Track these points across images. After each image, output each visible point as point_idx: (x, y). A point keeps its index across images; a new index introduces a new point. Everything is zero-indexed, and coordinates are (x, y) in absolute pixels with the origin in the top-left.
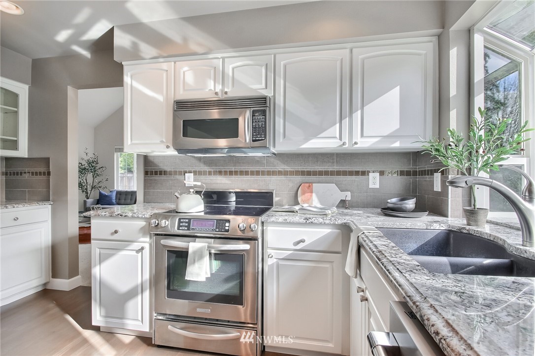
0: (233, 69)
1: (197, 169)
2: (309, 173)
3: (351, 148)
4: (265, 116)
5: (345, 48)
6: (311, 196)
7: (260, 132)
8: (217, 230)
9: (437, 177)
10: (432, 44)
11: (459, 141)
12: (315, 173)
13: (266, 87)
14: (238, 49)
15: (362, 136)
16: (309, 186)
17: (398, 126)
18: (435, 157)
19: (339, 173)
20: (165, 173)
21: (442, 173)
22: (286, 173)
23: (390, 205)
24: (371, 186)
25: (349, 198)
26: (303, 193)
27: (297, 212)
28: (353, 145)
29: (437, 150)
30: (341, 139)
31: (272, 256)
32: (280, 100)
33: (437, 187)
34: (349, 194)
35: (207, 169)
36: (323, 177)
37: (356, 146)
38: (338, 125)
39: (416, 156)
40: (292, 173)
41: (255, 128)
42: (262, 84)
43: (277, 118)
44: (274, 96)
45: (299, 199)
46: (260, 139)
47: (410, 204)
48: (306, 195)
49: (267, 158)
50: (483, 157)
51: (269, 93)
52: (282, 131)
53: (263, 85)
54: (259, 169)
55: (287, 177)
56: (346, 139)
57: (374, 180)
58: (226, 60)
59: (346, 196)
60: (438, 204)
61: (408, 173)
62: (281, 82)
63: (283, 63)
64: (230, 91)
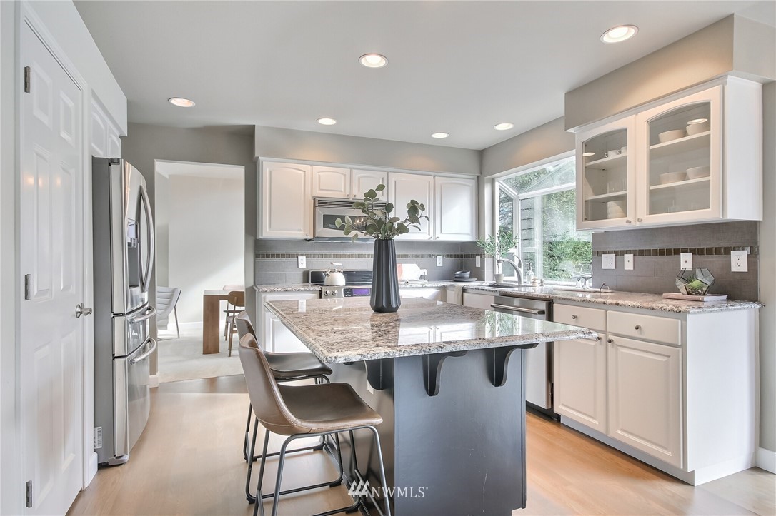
0: (359, 178)
1: (310, 252)
5: (431, 175)
6: (402, 273)
9: (478, 258)
10: (474, 181)
12: (402, 256)
15: (440, 233)
16: (400, 266)
21: (481, 256)
23: (457, 276)
24: (438, 265)
25: (426, 274)
28: (436, 238)
30: (429, 234)
33: (478, 265)
34: (425, 271)
35: (318, 252)
36: (408, 259)
37: (438, 239)
44: (388, 201)
47: (467, 274)
51: (384, 199)
56: (432, 234)
57: (440, 261)
58: (354, 170)
59: (424, 272)
60: (478, 275)
61: (458, 256)
62: (392, 192)
63: (394, 179)
64: (357, 194)
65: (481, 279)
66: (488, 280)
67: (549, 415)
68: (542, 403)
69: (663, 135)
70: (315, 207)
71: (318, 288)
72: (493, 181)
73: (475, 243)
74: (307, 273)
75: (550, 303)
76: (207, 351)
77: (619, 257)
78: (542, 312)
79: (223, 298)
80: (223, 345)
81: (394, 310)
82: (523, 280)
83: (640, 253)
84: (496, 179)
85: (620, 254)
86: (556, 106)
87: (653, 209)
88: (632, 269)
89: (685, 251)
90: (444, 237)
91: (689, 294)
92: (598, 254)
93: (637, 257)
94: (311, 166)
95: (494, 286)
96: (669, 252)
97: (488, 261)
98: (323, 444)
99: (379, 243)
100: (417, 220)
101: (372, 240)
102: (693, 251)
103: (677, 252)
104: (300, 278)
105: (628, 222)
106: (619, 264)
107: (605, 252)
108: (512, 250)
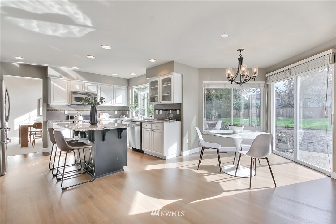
0: (88, 86)
1: (69, 109)
2: (102, 111)
5: (113, 86)
6: (103, 116)
9: (128, 111)
10: (127, 88)
12: (103, 111)
13: (96, 91)
15: (116, 103)
17: (122, 102)
19: (108, 111)
20: (56, 110)
23: (121, 116)
24: (115, 113)
26: (101, 115)
28: (114, 105)
30: (112, 104)
32: (99, 95)
33: (128, 113)
35: (72, 109)
36: (105, 112)
38: (111, 101)
40: (98, 111)
44: (98, 93)
45: (100, 117)
47: (124, 116)
51: (97, 93)
53: (95, 91)
57: (116, 112)
58: (86, 83)
59: (111, 115)
60: (127, 116)
61: (122, 111)
62: (99, 90)
63: (100, 86)
64: (87, 91)
65: (128, 117)
66: (131, 117)
67: (141, 151)
68: (139, 148)
69: (165, 83)
70: (71, 94)
71: (73, 121)
72: (132, 89)
73: (126, 107)
74: (68, 116)
75: (141, 123)
76: (22, 146)
78: (139, 125)
79: (31, 126)
80: (30, 144)
81: (96, 124)
82: (139, 118)
83: (163, 110)
85: (159, 110)
86: (144, 72)
87: (163, 100)
88: (161, 114)
89: (170, 110)
90: (117, 105)
91: (169, 119)
92: (155, 110)
94: (70, 81)
95: (132, 119)
96: (167, 110)
97: (130, 112)
98: (75, 164)
99: (92, 107)
100: (102, 102)
101: (90, 107)
102: (172, 110)
103: (169, 110)
104: (65, 117)
105: (158, 103)
106: (159, 113)
107: (157, 110)
108: (137, 109)
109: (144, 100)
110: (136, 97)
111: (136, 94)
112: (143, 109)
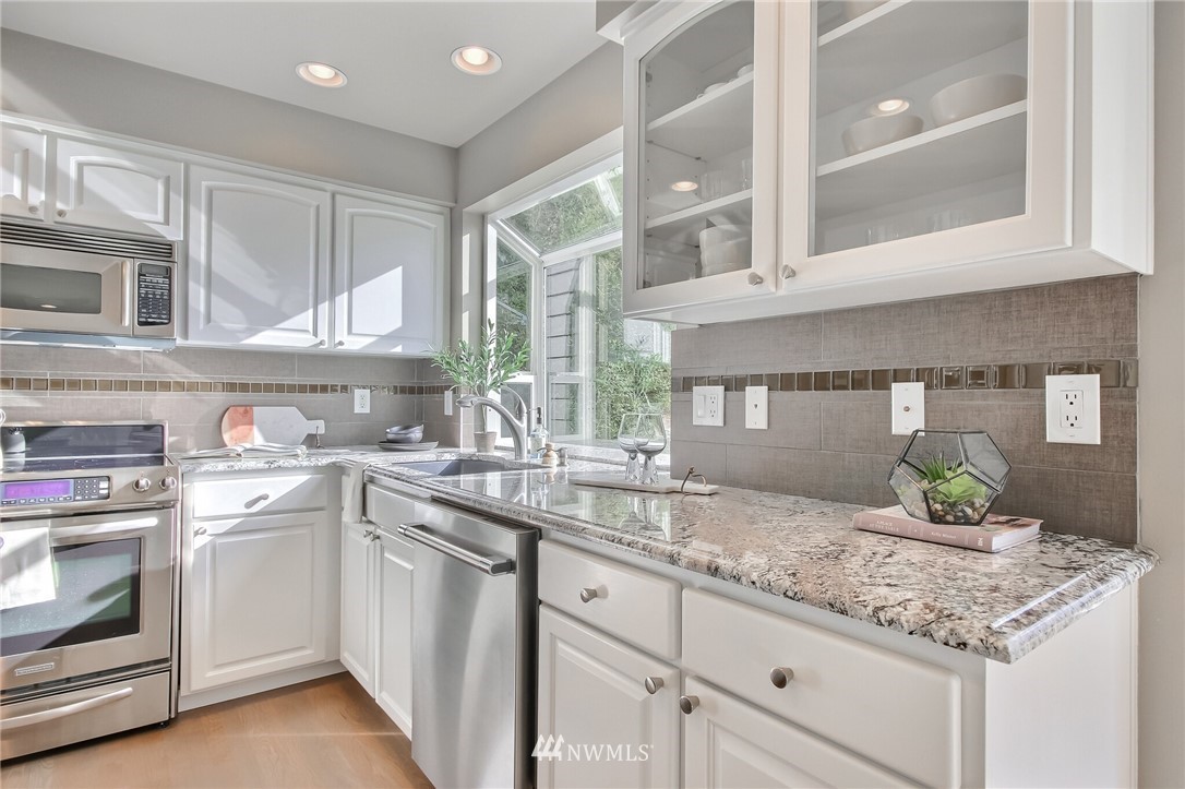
0: (81, 166)
2: (244, 388)
3: (332, 350)
4: (170, 278)
5: (325, 191)
6: (251, 430)
7: (156, 309)
8: (78, 498)
9: (448, 395)
10: (442, 217)
11: (470, 355)
12: (257, 388)
13: (167, 222)
14: (97, 130)
15: (350, 332)
16: (246, 412)
17: (399, 324)
18: (446, 372)
19: (302, 389)
21: (454, 390)
22: (192, 387)
23: (390, 436)
25: (322, 431)
26: (234, 425)
27: (240, 455)
28: (336, 345)
29: (448, 363)
30: (315, 334)
31: (205, 531)
32: (198, 252)
33: (449, 411)
36: (273, 396)
37: (340, 347)
38: (311, 311)
39: (422, 365)
40: (208, 387)
41: (146, 298)
42: (156, 213)
43: (192, 285)
44: (185, 241)
45: (226, 437)
46: (158, 321)
47: (417, 433)
48: (240, 428)
49: (147, 354)
50: (492, 374)
51: (172, 234)
52: (202, 308)
53: (160, 217)
54: (125, 376)
55: (195, 395)
56: (323, 335)
57: (362, 401)
58: (62, 142)
59: (314, 427)
60: (444, 434)
62: (199, 218)
63: (203, 183)
64: (74, 214)
65: (449, 440)
72: (483, 219)
75: (531, 537)
77: (732, 394)
83: (781, 383)
84: (489, 216)
85: (734, 385)
88: (764, 426)
89: (902, 376)
90: (359, 345)
91: (935, 518)
92: (685, 385)
93: (779, 395)
96: (859, 381)
97: (467, 402)
103: (881, 381)
106: (733, 414)
107: (700, 381)
108: (521, 378)
109: (571, 314)
110: (515, 289)
111: (514, 271)
112: (562, 376)
